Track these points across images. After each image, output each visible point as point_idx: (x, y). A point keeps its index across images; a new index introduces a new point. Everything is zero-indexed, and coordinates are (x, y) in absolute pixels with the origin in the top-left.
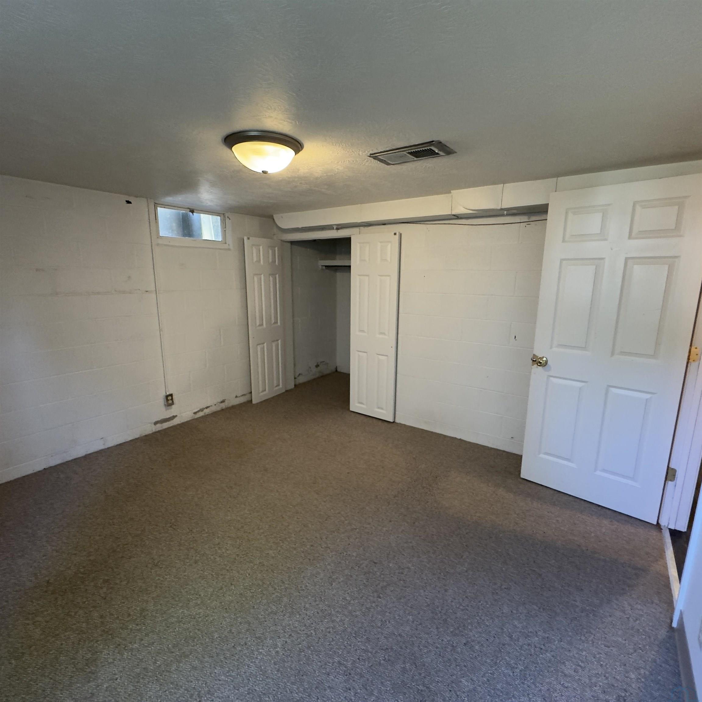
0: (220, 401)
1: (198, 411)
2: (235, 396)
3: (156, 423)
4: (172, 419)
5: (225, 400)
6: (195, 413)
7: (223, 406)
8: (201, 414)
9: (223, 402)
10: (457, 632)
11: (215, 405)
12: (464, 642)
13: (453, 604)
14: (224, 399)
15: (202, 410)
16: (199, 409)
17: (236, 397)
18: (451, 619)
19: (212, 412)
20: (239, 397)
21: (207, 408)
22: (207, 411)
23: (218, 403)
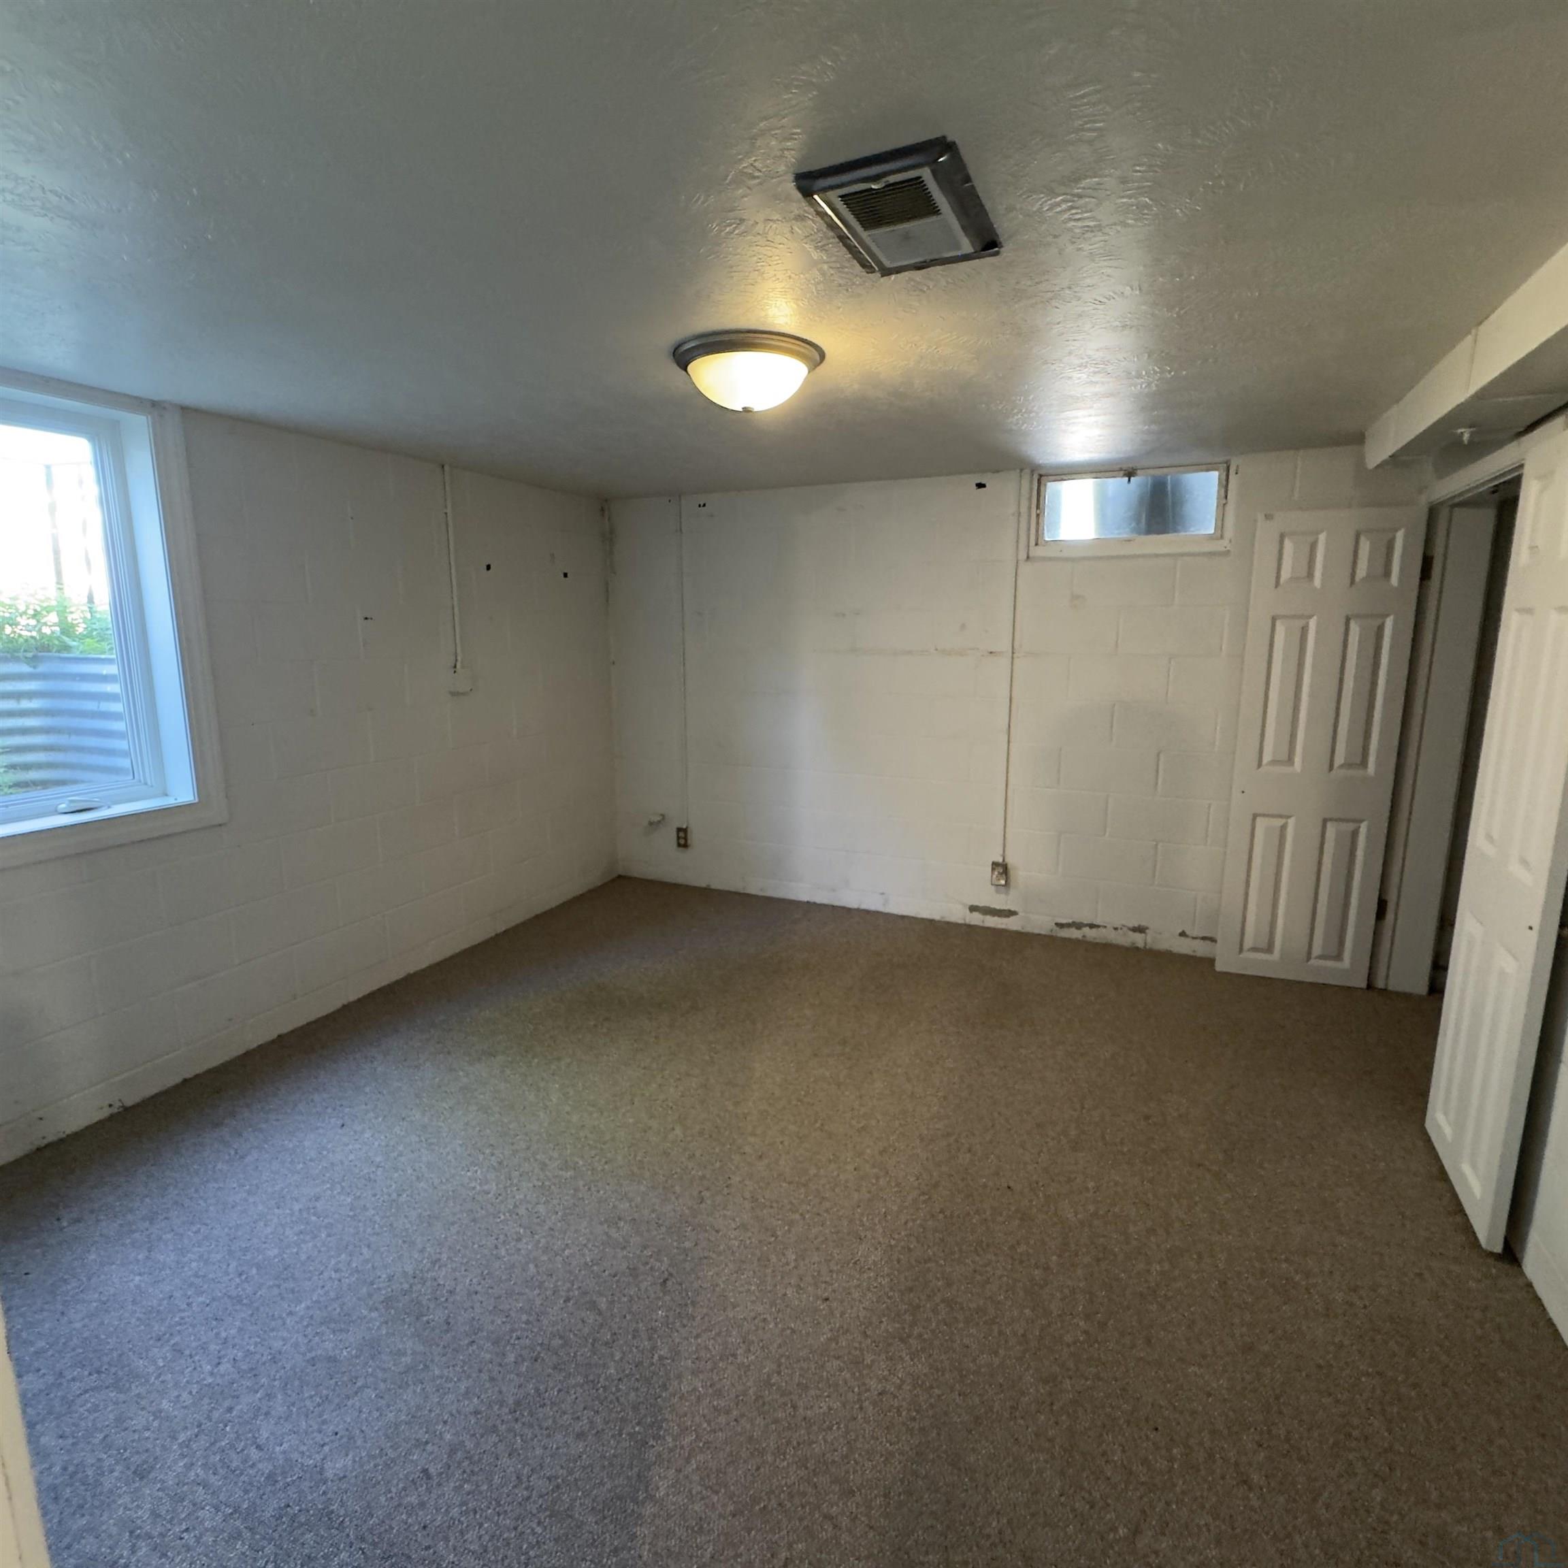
0: (1131, 925)
1: (1069, 925)
2: (1180, 931)
3: (973, 909)
4: (1008, 916)
5: (1147, 928)
6: (1061, 926)
7: (1138, 939)
8: (1074, 934)
9: (1140, 930)
10: (459, 1455)
11: (1116, 929)
12: (432, 1470)
13: (539, 1452)
14: (1144, 924)
15: (1078, 926)
16: (1070, 921)
17: (1183, 934)
18: (495, 1445)
19: (1104, 942)
20: (1194, 938)
21: (1092, 926)
22: (1090, 934)
23: (1125, 929)
